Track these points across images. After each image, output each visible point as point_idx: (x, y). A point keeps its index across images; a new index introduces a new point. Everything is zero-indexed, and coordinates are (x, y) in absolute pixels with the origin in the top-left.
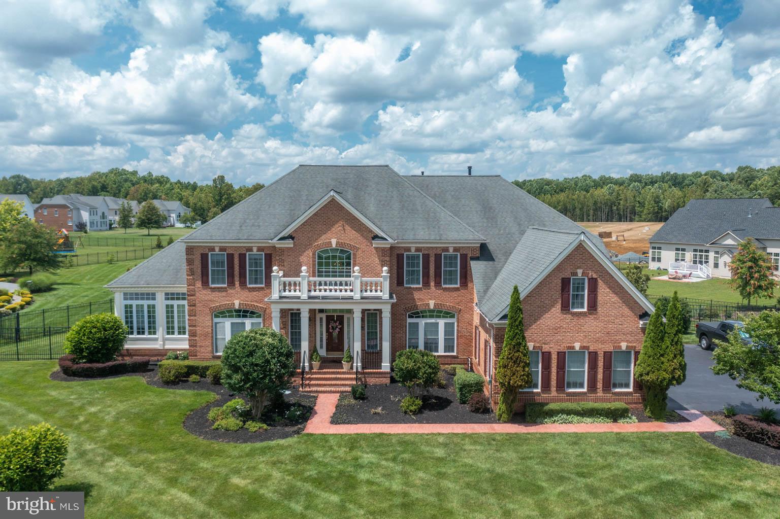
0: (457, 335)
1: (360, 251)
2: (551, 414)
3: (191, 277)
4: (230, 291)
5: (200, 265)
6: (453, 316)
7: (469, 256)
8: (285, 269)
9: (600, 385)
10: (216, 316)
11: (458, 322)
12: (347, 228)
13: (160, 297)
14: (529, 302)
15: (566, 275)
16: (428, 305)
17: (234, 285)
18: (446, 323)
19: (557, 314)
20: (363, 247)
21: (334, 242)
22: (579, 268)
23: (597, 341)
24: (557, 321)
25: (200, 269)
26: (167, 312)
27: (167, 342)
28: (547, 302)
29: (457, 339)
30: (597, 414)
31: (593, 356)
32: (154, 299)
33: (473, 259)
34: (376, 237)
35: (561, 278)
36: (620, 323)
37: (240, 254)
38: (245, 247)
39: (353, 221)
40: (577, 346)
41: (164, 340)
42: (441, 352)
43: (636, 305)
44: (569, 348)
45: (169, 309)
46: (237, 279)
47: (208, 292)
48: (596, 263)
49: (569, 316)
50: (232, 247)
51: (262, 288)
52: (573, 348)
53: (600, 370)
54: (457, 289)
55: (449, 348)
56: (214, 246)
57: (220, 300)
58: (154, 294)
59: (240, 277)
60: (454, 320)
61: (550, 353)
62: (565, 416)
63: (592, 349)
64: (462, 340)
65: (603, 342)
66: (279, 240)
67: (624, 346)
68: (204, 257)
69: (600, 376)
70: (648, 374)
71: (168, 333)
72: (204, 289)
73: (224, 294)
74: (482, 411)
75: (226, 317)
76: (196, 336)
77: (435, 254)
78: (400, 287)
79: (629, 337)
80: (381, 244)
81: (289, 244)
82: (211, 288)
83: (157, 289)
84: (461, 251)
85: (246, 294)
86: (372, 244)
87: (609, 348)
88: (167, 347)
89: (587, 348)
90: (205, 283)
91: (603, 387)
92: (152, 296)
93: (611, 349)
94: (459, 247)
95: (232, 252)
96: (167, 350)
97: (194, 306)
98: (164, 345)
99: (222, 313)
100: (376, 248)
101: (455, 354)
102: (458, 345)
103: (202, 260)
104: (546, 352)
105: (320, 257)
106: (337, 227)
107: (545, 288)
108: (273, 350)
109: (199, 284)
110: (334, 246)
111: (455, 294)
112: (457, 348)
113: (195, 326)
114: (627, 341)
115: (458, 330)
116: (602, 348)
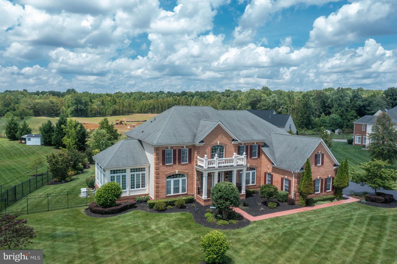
0: (256, 176)
1: (227, 146)
2: (316, 202)
3: (158, 161)
4: (174, 166)
5: (161, 156)
6: (254, 170)
7: (261, 145)
8: (200, 155)
9: (323, 190)
10: (168, 178)
11: (256, 171)
12: (223, 136)
13: (128, 171)
15: (316, 153)
17: (176, 164)
18: (252, 172)
19: (314, 167)
20: (229, 144)
21: (218, 142)
22: (320, 150)
23: (323, 175)
25: (161, 157)
26: (132, 178)
27: (131, 192)
29: (256, 178)
31: (322, 180)
32: (125, 172)
33: (262, 146)
34: (233, 140)
36: (329, 168)
37: (179, 150)
38: (181, 146)
40: (318, 177)
41: (130, 191)
42: (251, 184)
43: (333, 162)
45: (132, 176)
46: (177, 160)
47: (165, 167)
49: (316, 167)
50: (175, 146)
51: (187, 164)
52: (317, 178)
53: (324, 185)
54: (257, 159)
55: (253, 182)
56: (168, 147)
57: (170, 171)
58: (125, 170)
59: (178, 160)
60: (255, 171)
62: (319, 202)
63: (322, 178)
64: (258, 179)
65: (325, 175)
66: (199, 143)
67: (330, 176)
68: (164, 152)
69: (324, 187)
70: (341, 185)
71: (132, 188)
72: (163, 166)
73: (171, 168)
74: (292, 204)
75: (171, 178)
76: (159, 188)
77: (250, 145)
79: (331, 173)
80: (235, 143)
81: (202, 144)
82: (166, 166)
83: (127, 167)
84: (258, 144)
85: (180, 167)
86: (232, 143)
88: (131, 195)
90: (164, 164)
92: (125, 171)
93: (327, 177)
94: (258, 142)
95: (175, 149)
96: (131, 196)
97: (159, 174)
98: (130, 194)
99: (170, 176)
100: (233, 144)
101: (255, 184)
102: (256, 181)
103: (163, 153)
105: (212, 150)
106: (220, 137)
109: (161, 164)
110: (218, 144)
111: (256, 161)
112: (256, 182)
113: (159, 183)
114: (330, 174)
115: (256, 175)
116: (324, 177)
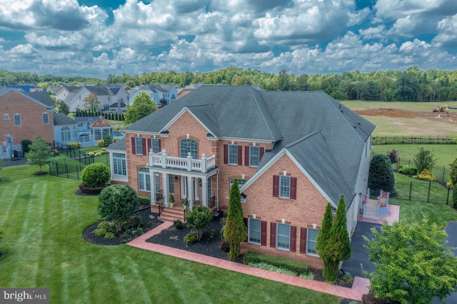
1: (201, 142)
3: (128, 149)
4: (145, 158)
5: (131, 143)
7: (265, 149)
8: (165, 149)
9: (298, 249)
10: (140, 171)
12: (194, 128)
14: (254, 188)
15: (277, 174)
16: (241, 176)
17: (146, 155)
19: (271, 199)
20: (203, 139)
21: (188, 135)
22: (285, 170)
23: (297, 219)
24: (270, 203)
25: (131, 145)
28: (264, 190)
30: (287, 268)
31: (294, 230)
33: (267, 151)
35: (273, 175)
36: (312, 210)
38: (150, 135)
39: (197, 124)
40: (283, 221)
43: (324, 200)
44: (278, 221)
46: (147, 152)
48: (296, 168)
49: (278, 201)
52: (281, 221)
53: (298, 239)
57: (140, 162)
61: (266, 222)
62: (266, 265)
63: (293, 224)
65: (301, 221)
66: (161, 133)
67: (314, 226)
68: (133, 139)
69: (298, 243)
72: (133, 156)
73: (142, 159)
76: (131, 179)
77: (245, 147)
78: (226, 165)
79: (318, 221)
80: (211, 138)
81: (166, 135)
82: (136, 156)
84: (260, 145)
86: (206, 138)
87: (305, 226)
89: (290, 223)
90: (134, 153)
91: (300, 250)
94: (259, 143)
95: (145, 137)
97: (130, 164)
100: (209, 141)
104: (264, 221)
105: (182, 144)
106: (189, 128)
107: (263, 181)
108: (118, 197)
109: (131, 153)
110: (188, 138)
113: (130, 174)
114: (317, 223)
116: (300, 225)
